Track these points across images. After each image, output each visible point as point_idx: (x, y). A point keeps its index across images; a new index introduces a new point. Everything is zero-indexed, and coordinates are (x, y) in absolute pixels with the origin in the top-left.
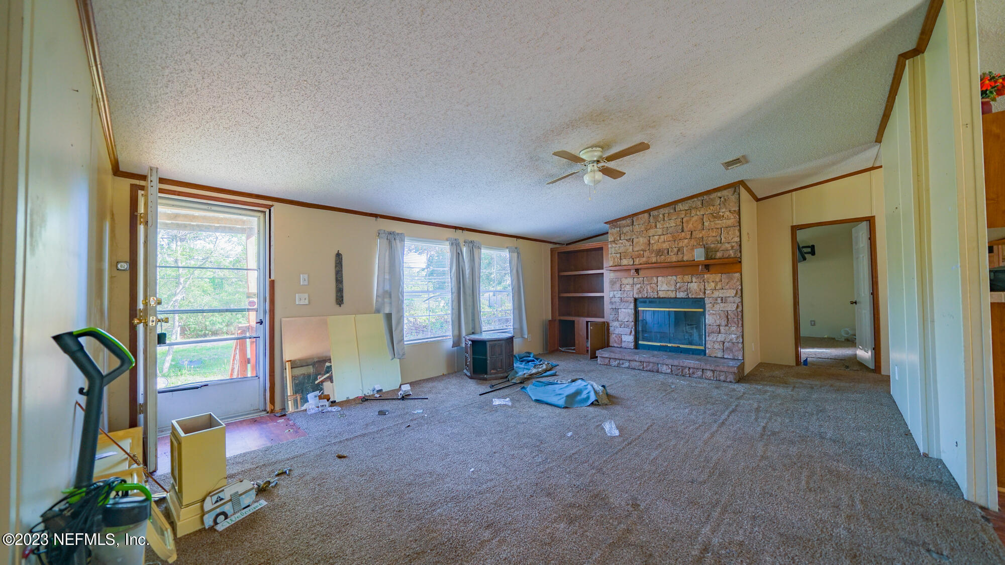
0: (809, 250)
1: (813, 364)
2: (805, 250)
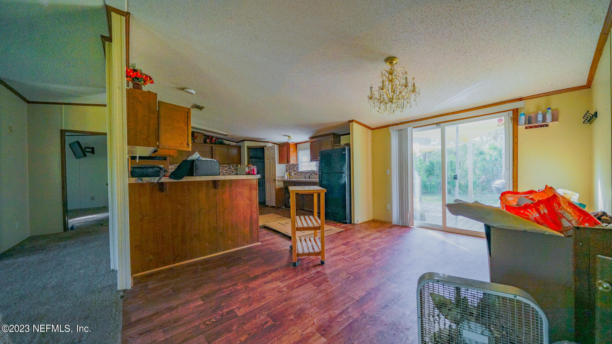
0: (90, 150)
1: (78, 227)
2: (87, 150)
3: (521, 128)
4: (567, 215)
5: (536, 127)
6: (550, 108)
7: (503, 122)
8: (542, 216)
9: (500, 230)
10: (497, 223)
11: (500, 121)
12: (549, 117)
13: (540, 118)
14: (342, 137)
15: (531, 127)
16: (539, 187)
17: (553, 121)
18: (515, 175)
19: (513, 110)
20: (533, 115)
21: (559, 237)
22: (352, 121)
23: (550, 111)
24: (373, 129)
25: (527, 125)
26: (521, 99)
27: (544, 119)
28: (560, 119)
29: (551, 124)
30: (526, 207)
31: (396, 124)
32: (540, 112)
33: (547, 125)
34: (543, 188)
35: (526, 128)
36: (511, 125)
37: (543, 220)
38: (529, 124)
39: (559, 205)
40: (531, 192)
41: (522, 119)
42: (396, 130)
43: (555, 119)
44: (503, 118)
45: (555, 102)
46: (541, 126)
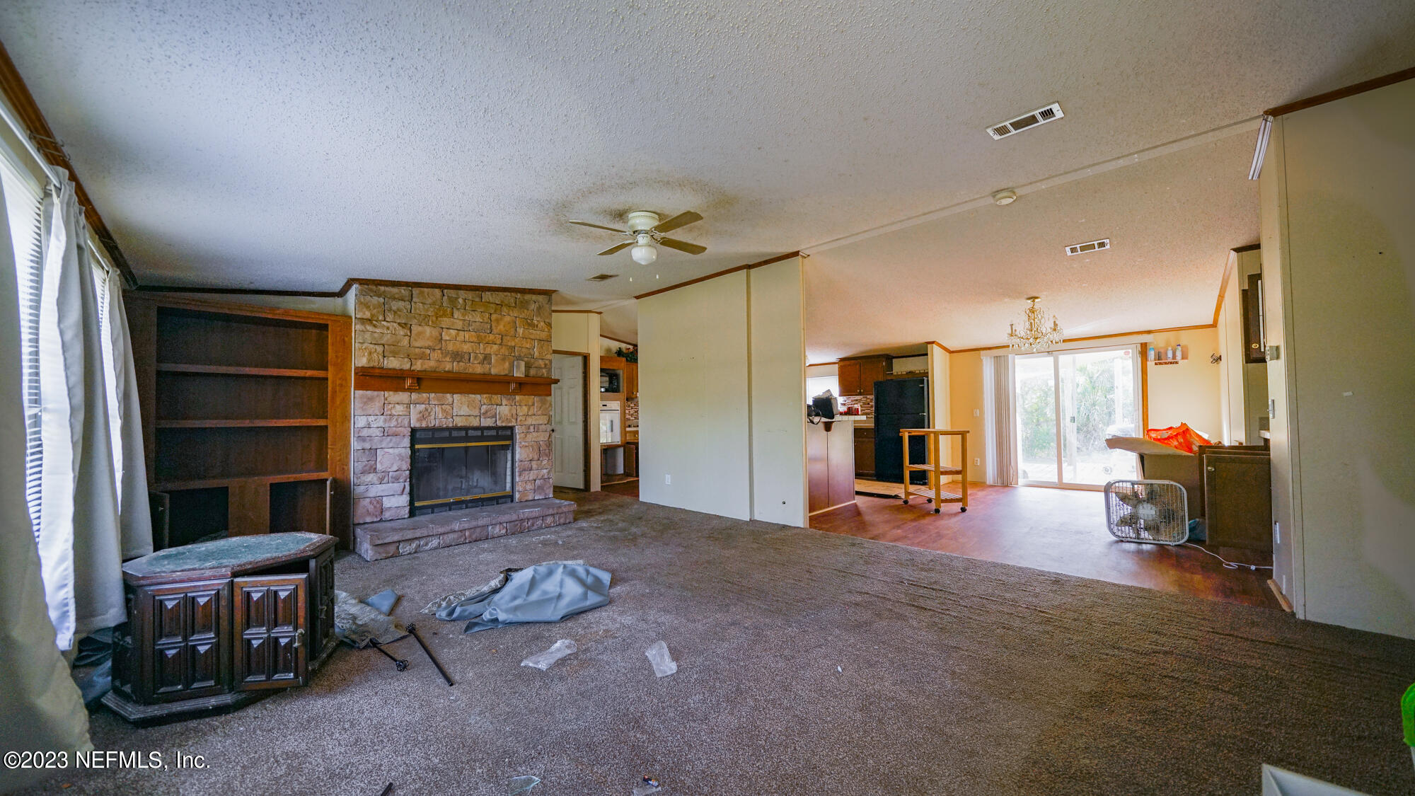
3: (1151, 364)
4: (1195, 442)
5: (1166, 363)
6: (1179, 345)
7: (1131, 355)
8: (1180, 444)
9: (1151, 456)
10: (1147, 451)
11: (1127, 353)
12: (1179, 354)
13: (1170, 354)
14: (894, 360)
15: (1160, 364)
16: (1176, 424)
17: (1183, 359)
18: (1145, 417)
19: (1142, 344)
20: (1162, 351)
21: (1188, 457)
22: (933, 343)
23: (1179, 348)
24: (953, 352)
25: (1157, 362)
26: (1149, 332)
27: (1174, 356)
28: (1189, 358)
29: (1180, 362)
30: (1168, 438)
31: (990, 349)
32: (1170, 348)
33: (1177, 363)
34: (1179, 425)
35: (1156, 364)
36: (1139, 360)
37: (1180, 446)
38: (1159, 360)
39: (1190, 435)
40: (1170, 428)
41: (1152, 355)
42: (991, 358)
43: (1184, 357)
44: (1130, 351)
45: (1185, 338)
46: (1171, 363)
